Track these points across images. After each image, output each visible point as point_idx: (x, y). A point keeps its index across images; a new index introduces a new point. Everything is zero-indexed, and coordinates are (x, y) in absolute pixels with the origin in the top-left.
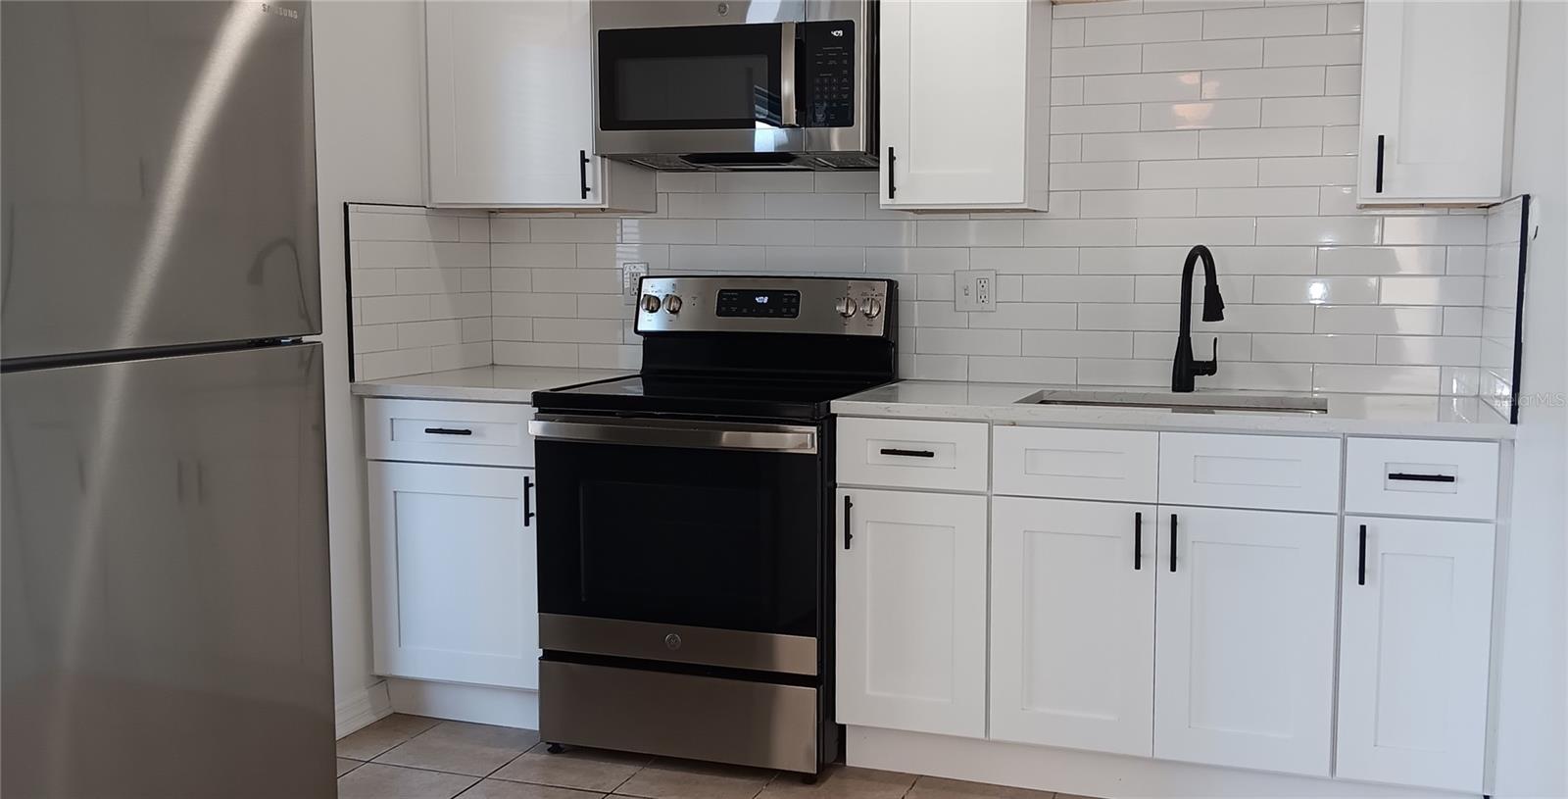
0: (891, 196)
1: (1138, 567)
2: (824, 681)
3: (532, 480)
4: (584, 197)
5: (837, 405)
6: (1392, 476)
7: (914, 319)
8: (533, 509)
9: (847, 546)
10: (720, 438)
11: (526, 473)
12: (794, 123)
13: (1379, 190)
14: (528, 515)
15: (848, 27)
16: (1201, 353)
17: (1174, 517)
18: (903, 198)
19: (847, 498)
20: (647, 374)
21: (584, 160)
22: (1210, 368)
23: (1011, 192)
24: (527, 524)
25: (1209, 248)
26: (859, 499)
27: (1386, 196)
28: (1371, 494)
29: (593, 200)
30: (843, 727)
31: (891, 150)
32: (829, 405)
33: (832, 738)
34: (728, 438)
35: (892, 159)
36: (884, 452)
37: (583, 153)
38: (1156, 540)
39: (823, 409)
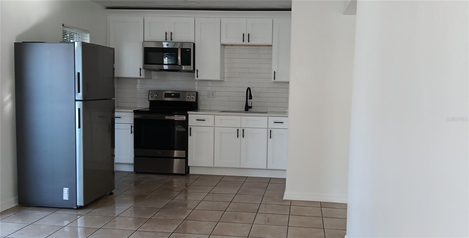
0: (197, 78)
1: (238, 137)
2: (186, 158)
3: (133, 125)
4: (140, 76)
5: (189, 112)
6: (275, 122)
7: (200, 98)
8: (133, 131)
9: (190, 136)
10: (165, 117)
11: (131, 124)
12: (180, 65)
13: (274, 79)
14: (132, 132)
15: (190, 49)
16: (249, 105)
17: (243, 129)
18: (199, 78)
19: (190, 128)
20: (150, 108)
21: (140, 69)
22: (251, 107)
23: (218, 78)
24: (131, 133)
25: (250, 88)
26: (192, 128)
27: (276, 80)
28: (272, 125)
29: (142, 76)
30: (189, 167)
31: (197, 70)
32: (187, 112)
33: (187, 168)
34: (167, 117)
35: (197, 71)
36: (197, 120)
37: (140, 68)
38: (241, 133)
39: (186, 113)
